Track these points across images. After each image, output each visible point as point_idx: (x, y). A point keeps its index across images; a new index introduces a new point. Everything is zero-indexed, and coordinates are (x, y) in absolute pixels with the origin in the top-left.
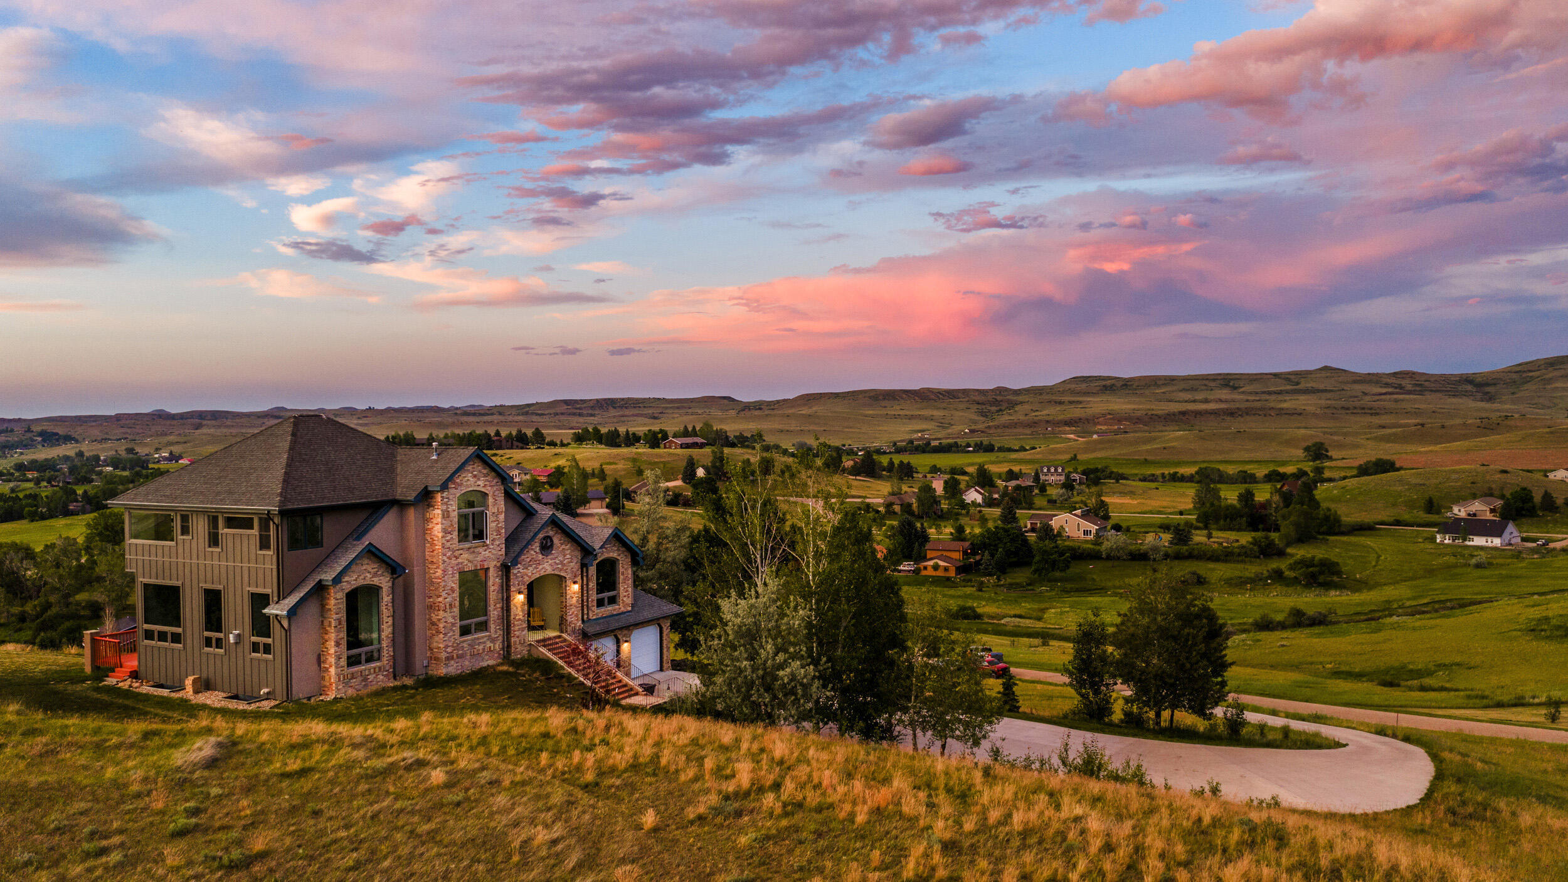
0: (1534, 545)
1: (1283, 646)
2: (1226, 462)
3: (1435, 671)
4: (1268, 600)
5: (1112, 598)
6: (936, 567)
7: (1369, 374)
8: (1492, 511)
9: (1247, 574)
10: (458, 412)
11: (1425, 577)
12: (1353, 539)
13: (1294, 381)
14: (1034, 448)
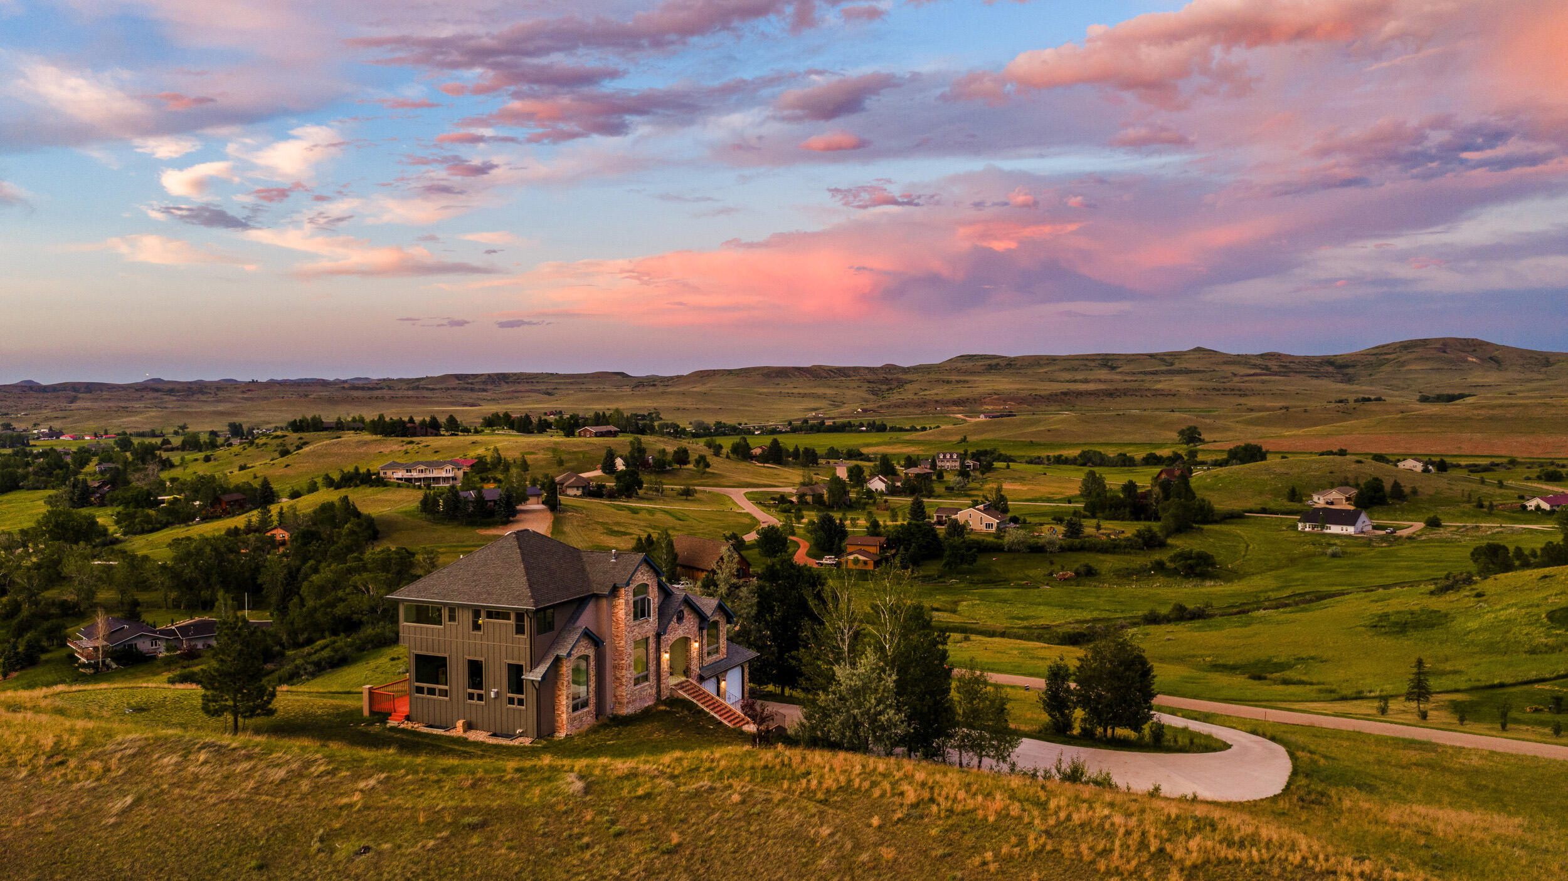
0: (1383, 532)
1: (1169, 640)
2: (1107, 444)
3: (1294, 665)
4: (1152, 591)
5: (1016, 590)
6: (856, 561)
7: (1238, 355)
8: (1348, 499)
9: (1133, 565)
10: (346, 385)
11: (1288, 567)
12: (1224, 528)
13: (1168, 363)
14: (924, 429)
